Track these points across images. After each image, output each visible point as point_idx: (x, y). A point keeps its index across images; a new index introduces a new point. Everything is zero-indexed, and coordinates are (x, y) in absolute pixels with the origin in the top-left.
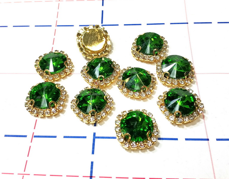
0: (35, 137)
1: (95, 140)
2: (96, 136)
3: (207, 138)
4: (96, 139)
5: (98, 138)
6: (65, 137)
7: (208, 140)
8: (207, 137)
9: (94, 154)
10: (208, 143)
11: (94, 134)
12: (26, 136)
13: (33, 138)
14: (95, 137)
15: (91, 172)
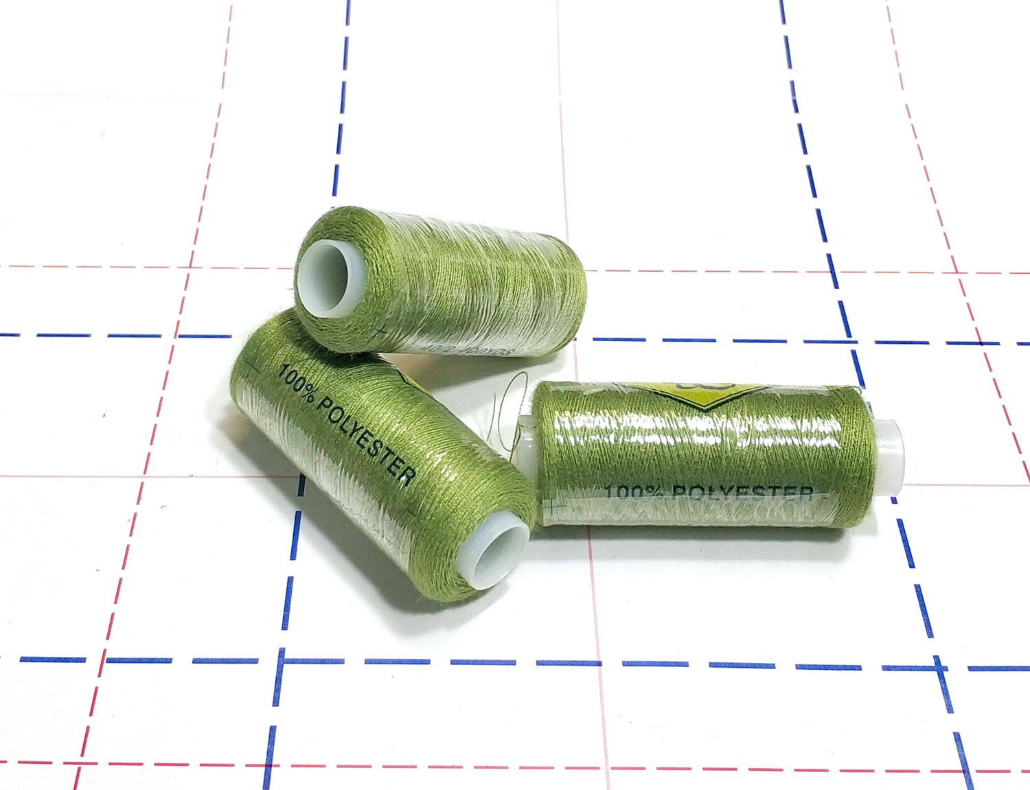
0: (110, 661)
1: (282, 666)
2: (287, 656)
3: (596, 659)
4: (285, 665)
5: (293, 661)
6: (196, 661)
7: (599, 664)
8: (598, 657)
9: (277, 705)
10: (600, 672)
11: (282, 652)
12: (82, 660)
13: (105, 665)
14: (282, 659)
15: (270, 754)
